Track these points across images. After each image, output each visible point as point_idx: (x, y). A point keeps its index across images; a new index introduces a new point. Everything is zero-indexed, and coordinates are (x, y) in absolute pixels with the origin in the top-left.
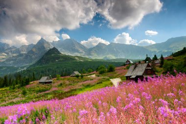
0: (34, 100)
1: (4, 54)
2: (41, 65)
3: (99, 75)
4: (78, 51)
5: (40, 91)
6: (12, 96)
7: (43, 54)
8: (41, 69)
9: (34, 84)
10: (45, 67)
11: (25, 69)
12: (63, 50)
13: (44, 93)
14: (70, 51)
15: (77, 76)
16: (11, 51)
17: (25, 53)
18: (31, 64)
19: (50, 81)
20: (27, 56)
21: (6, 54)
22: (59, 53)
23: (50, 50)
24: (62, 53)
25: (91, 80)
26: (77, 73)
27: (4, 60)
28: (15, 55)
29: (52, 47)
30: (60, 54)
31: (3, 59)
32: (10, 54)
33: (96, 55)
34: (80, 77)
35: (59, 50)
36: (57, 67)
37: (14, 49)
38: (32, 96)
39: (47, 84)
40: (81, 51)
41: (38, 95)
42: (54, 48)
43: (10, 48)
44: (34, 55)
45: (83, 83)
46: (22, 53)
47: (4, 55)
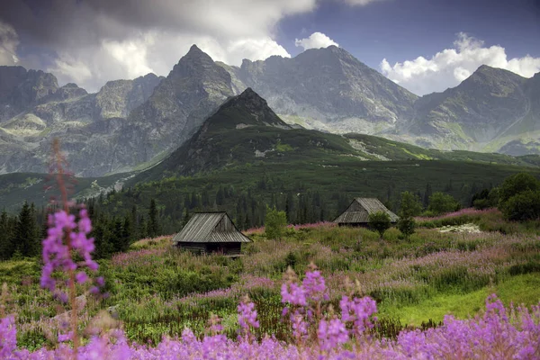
0: (150, 330)
1: (33, 118)
2: (185, 172)
3: (502, 224)
4: (361, 111)
5: (181, 287)
6: (42, 302)
7: (198, 123)
8: (186, 189)
9: (150, 251)
10: (203, 182)
11: (118, 187)
12: (292, 105)
13: (199, 296)
14: (322, 109)
15: (379, 224)
16: (63, 106)
17: (118, 114)
18: (143, 167)
19: (231, 238)
20: (127, 128)
21: (40, 121)
22: (270, 116)
23: (232, 102)
24: (286, 119)
25: (462, 247)
26: (372, 206)
27: (36, 145)
28: (76, 123)
29: (238, 88)
30: (278, 120)
31: (31, 139)
32: (58, 119)
33: (458, 130)
34: (393, 231)
35: (272, 101)
36: (262, 186)
37: (76, 99)
38: (139, 309)
39: (215, 255)
40: (379, 109)
41: (173, 304)
42: (249, 96)
43: (60, 94)
44: (158, 126)
45: (420, 262)
46: (107, 114)
47: (31, 125)
